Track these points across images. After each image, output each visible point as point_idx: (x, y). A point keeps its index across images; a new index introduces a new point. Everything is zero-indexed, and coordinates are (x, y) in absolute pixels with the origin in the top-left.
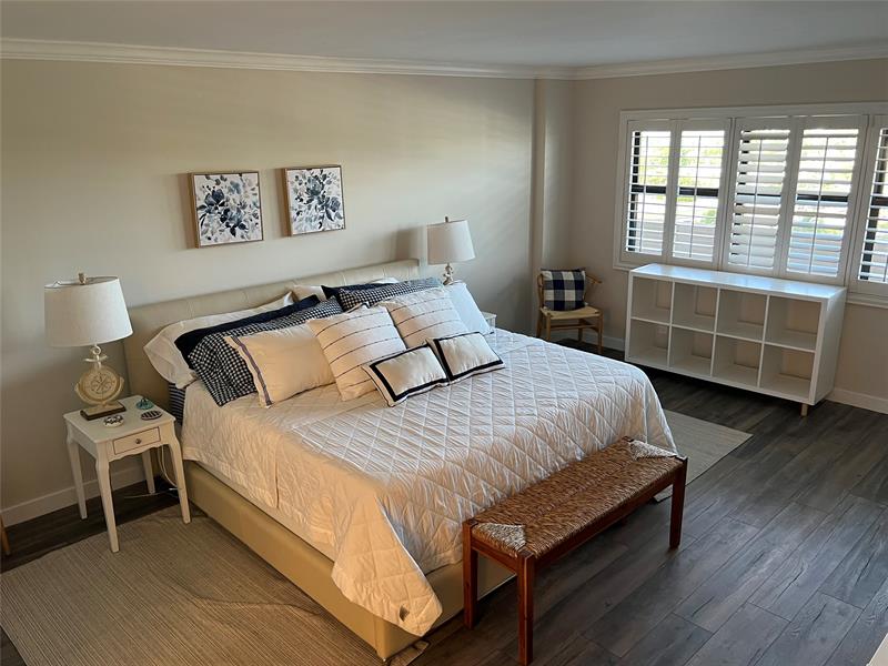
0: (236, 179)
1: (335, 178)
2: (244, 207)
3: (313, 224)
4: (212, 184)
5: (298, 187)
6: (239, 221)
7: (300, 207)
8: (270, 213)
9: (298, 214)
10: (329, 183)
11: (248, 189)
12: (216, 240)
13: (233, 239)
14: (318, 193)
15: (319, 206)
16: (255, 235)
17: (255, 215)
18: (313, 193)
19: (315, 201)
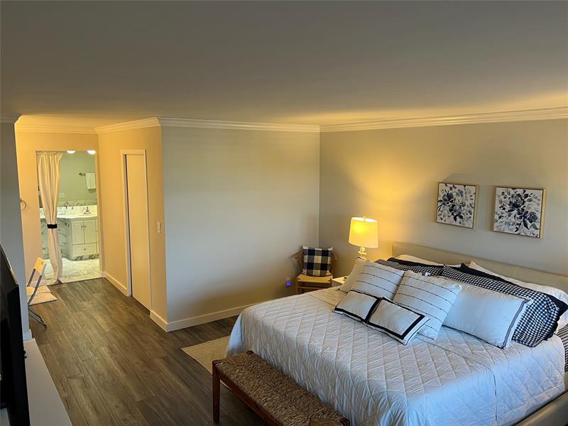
0: (462, 188)
1: (536, 198)
2: (464, 206)
3: (511, 227)
4: (448, 189)
5: (503, 200)
6: (460, 213)
7: (502, 213)
8: (482, 213)
9: (500, 218)
10: (530, 200)
11: (468, 195)
12: (445, 221)
13: (454, 223)
14: (518, 206)
15: (518, 216)
16: (469, 224)
17: (470, 212)
18: (515, 206)
19: (515, 212)
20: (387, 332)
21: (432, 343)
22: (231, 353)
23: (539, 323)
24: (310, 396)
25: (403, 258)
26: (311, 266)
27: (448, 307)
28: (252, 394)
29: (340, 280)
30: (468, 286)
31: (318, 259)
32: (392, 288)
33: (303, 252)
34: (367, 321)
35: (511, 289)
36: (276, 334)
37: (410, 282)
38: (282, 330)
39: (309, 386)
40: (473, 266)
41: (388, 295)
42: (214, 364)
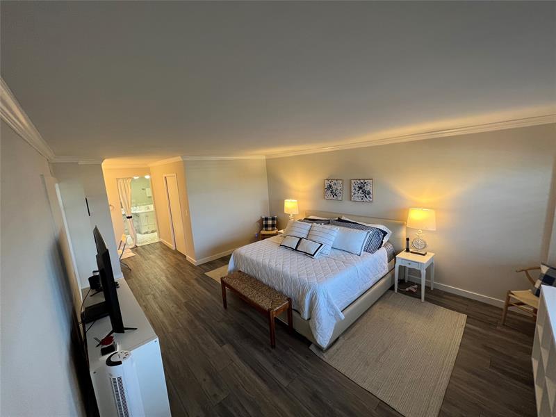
0: (335, 181)
1: (370, 183)
2: (337, 190)
3: (359, 198)
4: (329, 182)
5: (355, 185)
6: (335, 194)
7: (355, 192)
8: (345, 193)
9: (354, 194)
10: (367, 185)
11: (339, 185)
12: (329, 198)
13: (333, 199)
14: (362, 188)
15: (362, 193)
16: (340, 198)
17: (340, 193)
18: (360, 188)
19: (361, 191)
20: (306, 254)
21: (327, 257)
22: (230, 273)
23: (375, 242)
24: (271, 289)
25: (311, 217)
26: (267, 226)
27: (333, 239)
28: (242, 292)
29: (282, 231)
30: (342, 228)
31: (270, 222)
32: (306, 232)
33: (262, 219)
34: (296, 250)
35: (362, 227)
36: (252, 261)
37: (315, 228)
38: (255, 259)
39: (270, 284)
40: (344, 218)
41: (305, 236)
42: (222, 279)
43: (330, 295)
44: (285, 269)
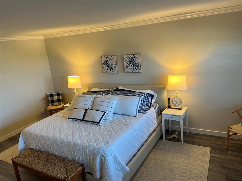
0: (110, 57)
1: (138, 58)
2: (113, 64)
3: (131, 70)
4: (105, 58)
5: (127, 60)
6: (112, 68)
7: (127, 65)
8: (120, 66)
9: (126, 67)
10: (136, 59)
11: (114, 60)
12: (107, 72)
13: (110, 72)
14: (132, 62)
15: (133, 65)
16: (116, 71)
17: (115, 67)
18: (131, 62)
19: (131, 64)
20: (92, 122)
21: (111, 122)
22: (21, 152)
24: (64, 160)
25: (93, 90)
26: (53, 102)
27: (114, 106)
28: (36, 168)
29: (68, 105)
30: (120, 96)
31: (56, 98)
32: (91, 103)
33: (47, 96)
34: (83, 120)
35: (134, 94)
36: (42, 137)
37: (98, 99)
38: (45, 135)
39: (63, 155)
40: (120, 88)
41: (90, 107)
42: (12, 160)
43: (117, 154)
44: (75, 140)
